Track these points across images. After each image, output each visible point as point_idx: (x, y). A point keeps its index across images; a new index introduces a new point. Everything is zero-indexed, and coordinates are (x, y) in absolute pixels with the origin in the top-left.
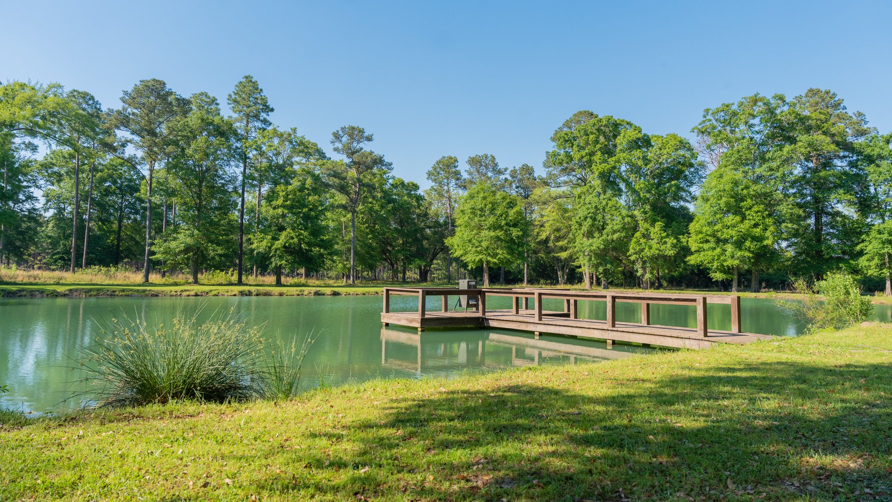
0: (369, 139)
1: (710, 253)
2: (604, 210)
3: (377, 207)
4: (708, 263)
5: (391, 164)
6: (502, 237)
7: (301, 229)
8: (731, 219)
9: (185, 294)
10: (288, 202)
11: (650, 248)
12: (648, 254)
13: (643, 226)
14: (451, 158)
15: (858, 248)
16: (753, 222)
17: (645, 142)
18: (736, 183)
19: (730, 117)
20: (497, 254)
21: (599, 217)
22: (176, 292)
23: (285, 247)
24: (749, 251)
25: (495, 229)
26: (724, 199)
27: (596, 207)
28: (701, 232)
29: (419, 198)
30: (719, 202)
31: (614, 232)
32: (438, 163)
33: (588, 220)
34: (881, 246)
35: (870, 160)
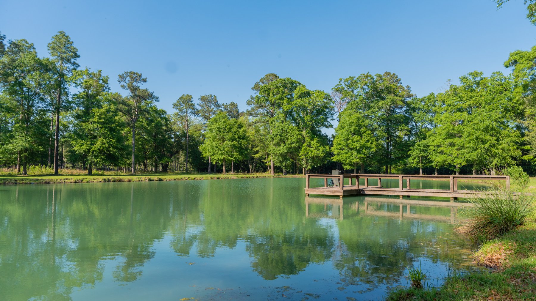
0: (145, 81)
1: (344, 155)
2: (286, 131)
3: (145, 125)
4: (343, 160)
5: (158, 98)
6: (236, 145)
7: (110, 138)
8: (356, 138)
9: (67, 181)
10: (102, 120)
11: (312, 152)
12: (311, 155)
13: (308, 140)
14: (189, 96)
15: (408, 153)
16: (366, 139)
17: (308, 94)
18: (358, 119)
19: (353, 83)
20: (234, 155)
21: (284, 135)
22: (61, 180)
23: (99, 149)
24: (364, 155)
25: (233, 141)
26: (353, 127)
27: (282, 129)
28: (340, 144)
29: (167, 120)
30: (350, 128)
31: (292, 143)
32: (181, 98)
33: (278, 136)
34: (419, 152)
35: (414, 110)
